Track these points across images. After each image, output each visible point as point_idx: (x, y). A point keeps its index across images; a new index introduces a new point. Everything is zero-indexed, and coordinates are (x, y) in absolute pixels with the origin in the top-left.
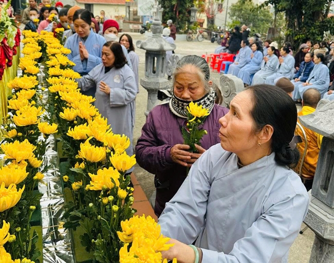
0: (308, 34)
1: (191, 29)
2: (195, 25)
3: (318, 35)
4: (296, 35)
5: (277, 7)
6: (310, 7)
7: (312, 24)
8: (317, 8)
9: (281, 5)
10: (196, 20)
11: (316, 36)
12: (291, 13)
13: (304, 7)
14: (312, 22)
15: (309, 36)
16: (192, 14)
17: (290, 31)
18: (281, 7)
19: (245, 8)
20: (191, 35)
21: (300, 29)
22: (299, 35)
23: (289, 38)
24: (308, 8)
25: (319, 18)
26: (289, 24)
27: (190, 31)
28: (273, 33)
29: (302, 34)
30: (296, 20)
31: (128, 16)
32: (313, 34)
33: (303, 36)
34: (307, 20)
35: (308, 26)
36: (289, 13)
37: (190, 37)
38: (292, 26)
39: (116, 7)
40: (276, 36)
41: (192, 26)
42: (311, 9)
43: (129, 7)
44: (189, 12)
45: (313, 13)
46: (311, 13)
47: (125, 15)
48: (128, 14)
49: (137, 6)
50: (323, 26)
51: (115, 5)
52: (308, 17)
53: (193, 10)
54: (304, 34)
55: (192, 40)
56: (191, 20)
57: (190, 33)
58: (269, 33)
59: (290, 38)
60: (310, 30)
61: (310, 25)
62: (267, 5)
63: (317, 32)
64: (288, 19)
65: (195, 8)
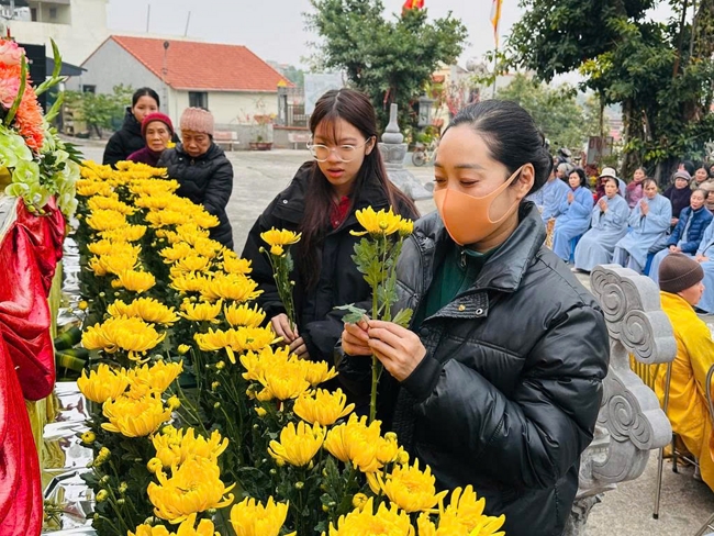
0: (672, 148)
1: (420, 141)
2: (427, 133)
3: (694, 150)
4: (648, 151)
5: (607, 94)
6: (675, 91)
7: (680, 128)
8: (690, 95)
9: (614, 89)
10: (430, 123)
11: (690, 152)
12: (633, 106)
13: (660, 93)
14: (679, 124)
15: (676, 153)
16: (422, 110)
17: (635, 144)
18: (614, 94)
19: (526, 97)
20: (422, 154)
21: (655, 137)
22: (655, 150)
23: (632, 157)
24: (669, 95)
25: (694, 114)
26: (630, 129)
27: (419, 145)
28: (599, 148)
29: (660, 149)
30: (645, 120)
31: (283, 116)
32: (684, 148)
33: (663, 152)
34: (669, 119)
35: (673, 131)
36: (631, 106)
37: (419, 158)
38: (636, 132)
39: (257, 98)
40: (606, 153)
41: (422, 134)
42: (676, 97)
43: (285, 96)
44: (416, 106)
45: (681, 104)
46: (677, 104)
47: (276, 113)
48: (282, 111)
49: (303, 95)
50: (703, 130)
51: (255, 93)
52: (670, 114)
53: (422, 102)
54: (664, 148)
55: (424, 162)
56: (421, 123)
57: (419, 150)
58: (590, 147)
59: (634, 158)
60: (677, 139)
61: (676, 129)
62: (583, 90)
63: (691, 144)
64: (628, 117)
65: (427, 97)
